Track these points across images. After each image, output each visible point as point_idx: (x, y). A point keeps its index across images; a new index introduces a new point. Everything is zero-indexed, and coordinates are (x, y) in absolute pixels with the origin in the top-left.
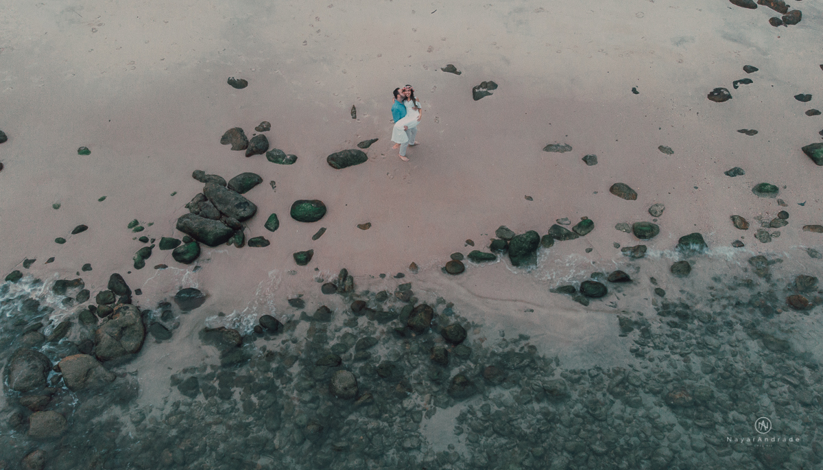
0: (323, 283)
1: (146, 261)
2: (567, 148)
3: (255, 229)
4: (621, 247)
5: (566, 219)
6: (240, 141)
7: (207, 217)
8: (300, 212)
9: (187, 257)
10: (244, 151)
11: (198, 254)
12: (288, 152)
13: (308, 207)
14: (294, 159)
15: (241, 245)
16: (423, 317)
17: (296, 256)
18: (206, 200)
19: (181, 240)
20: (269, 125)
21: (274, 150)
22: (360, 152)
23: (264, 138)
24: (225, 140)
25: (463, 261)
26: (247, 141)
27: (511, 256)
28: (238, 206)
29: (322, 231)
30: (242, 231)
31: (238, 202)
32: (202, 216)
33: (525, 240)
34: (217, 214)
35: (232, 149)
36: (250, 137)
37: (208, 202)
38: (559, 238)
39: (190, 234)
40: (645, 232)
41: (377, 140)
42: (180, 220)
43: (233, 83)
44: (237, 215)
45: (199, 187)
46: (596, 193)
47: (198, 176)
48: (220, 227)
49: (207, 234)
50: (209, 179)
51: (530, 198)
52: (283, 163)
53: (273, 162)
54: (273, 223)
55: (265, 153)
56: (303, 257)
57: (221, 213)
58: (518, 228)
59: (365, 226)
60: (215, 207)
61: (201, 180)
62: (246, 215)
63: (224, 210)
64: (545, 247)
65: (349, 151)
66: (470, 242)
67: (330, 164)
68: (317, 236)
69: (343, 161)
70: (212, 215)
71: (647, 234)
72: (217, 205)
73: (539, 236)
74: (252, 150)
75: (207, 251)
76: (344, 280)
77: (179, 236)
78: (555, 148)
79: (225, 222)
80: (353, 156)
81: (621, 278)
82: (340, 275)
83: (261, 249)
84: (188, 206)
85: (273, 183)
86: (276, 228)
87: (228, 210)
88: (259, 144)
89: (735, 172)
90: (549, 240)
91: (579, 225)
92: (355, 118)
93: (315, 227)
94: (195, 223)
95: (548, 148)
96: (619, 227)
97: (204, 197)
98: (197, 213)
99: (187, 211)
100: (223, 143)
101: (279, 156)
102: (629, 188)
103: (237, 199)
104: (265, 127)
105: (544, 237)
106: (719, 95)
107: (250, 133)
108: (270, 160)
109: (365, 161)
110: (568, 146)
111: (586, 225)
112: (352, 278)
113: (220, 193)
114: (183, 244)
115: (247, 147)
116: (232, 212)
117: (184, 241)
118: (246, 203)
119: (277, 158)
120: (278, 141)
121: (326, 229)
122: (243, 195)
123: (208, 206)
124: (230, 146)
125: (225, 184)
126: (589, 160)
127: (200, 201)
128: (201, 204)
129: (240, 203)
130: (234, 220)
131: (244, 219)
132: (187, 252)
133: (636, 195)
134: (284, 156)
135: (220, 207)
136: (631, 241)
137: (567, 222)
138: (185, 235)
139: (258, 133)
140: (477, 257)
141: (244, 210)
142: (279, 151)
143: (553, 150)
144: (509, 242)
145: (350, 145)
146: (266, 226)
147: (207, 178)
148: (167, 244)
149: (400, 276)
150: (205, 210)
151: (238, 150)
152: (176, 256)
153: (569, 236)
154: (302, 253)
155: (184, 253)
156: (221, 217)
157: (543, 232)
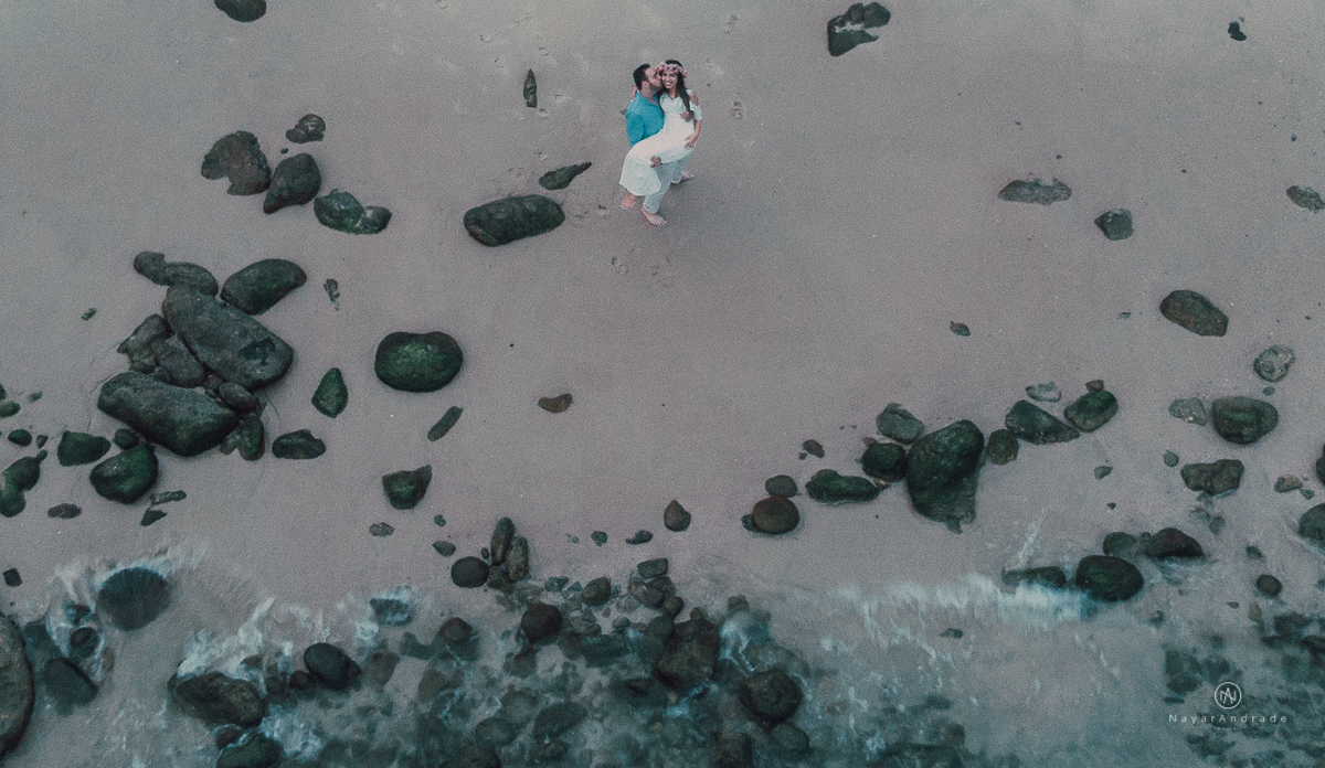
0: (453, 559)
1: (26, 494)
2: (1057, 191)
3: (290, 411)
4: (1181, 465)
5: (1050, 387)
6: (251, 173)
7: (173, 382)
8: (399, 367)
9: (126, 487)
10: (259, 200)
11: (153, 476)
12: (369, 198)
13: (416, 353)
14: (382, 220)
15: (254, 454)
16: (696, 654)
17: (389, 482)
18: (168, 333)
19: (110, 437)
20: (321, 125)
21: (334, 195)
22: (545, 202)
23: (309, 166)
24: (212, 166)
25: (794, 500)
26: (268, 171)
27: (913, 490)
28: (248, 353)
29: (453, 415)
30: (259, 415)
31: (249, 341)
32: (160, 378)
33: (947, 449)
34: (198, 372)
35: (231, 191)
36: (274, 159)
37: (174, 341)
38: (1031, 438)
39: (129, 423)
40: (1243, 423)
41: (587, 166)
42: (108, 388)
43: (228, 6)
44: (247, 376)
45: (153, 297)
46: (1126, 314)
47: (149, 266)
48: (198, 408)
49: (173, 428)
50: (175, 276)
51: (962, 329)
52: (357, 231)
53: (332, 226)
54: (332, 395)
55: (311, 205)
56: (404, 489)
57: (207, 369)
58: (933, 412)
59: (557, 404)
60: (193, 353)
61: (156, 278)
62: (268, 376)
63: (215, 360)
64: (995, 462)
65: (519, 200)
66: (813, 448)
67: (473, 234)
68: (439, 430)
69: (503, 223)
70: (184, 375)
71: (1246, 431)
72: (197, 348)
73: (980, 436)
74: (280, 196)
75: (175, 471)
76: (508, 547)
77: (105, 427)
78: (1027, 191)
79: (217, 391)
80: (528, 215)
81: (1177, 547)
82: (495, 537)
83: (303, 464)
84: (124, 348)
85: (331, 285)
86: (340, 408)
87: (225, 363)
88: (297, 182)
90: (1005, 445)
91: (1081, 405)
92: (533, 104)
93: (432, 406)
94: (146, 396)
95: (1013, 190)
96: (1177, 409)
97: (165, 325)
98: (147, 370)
99: (121, 364)
100: (208, 176)
101: (347, 213)
102: (1207, 305)
103: (244, 333)
104: (309, 129)
105: (996, 435)
107: (276, 147)
108: (323, 222)
109: (559, 224)
110: (1061, 185)
111: (1098, 405)
112: (524, 544)
113: (204, 318)
114: (114, 451)
115: (267, 186)
116: (234, 369)
117: (117, 441)
118: (266, 344)
119: (342, 215)
120: (343, 172)
121: (460, 411)
122: (257, 318)
123: (174, 352)
124: (224, 183)
125: (212, 289)
126: (1114, 225)
127: (153, 339)
128: (158, 347)
129: (254, 345)
130: (240, 392)
131: (260, 386)
132: (128, 474)
133: (1225, 322)
134: (359, 211)
135: (204, 354)
136: (1206, 448)
137: (1052, 394)
138: (120, 425)
139: (296, 149)
140: (828, 489)
141: (263, 363)
142: (347, 198)
143: (1023, 199)
144: (907, 448)
146: (316, 401)
147: (169, 272)
148: (78, 449)
149: (643, 538)
150: (168, 363)
151: (244, 194)
152: (104, 484)
153: (1055, 432)
154: (406, 474)
155: (117, 478)
156: (206, 378)
157: (992, 420)
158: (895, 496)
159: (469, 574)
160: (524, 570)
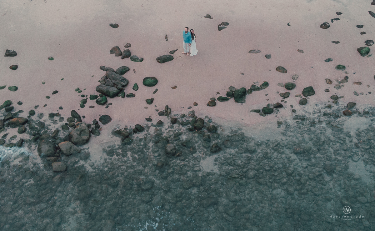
0: (159, 112)
1: (85, 104)
2: (259, 51)
3: (129, 90)
4: (279, 93)
5: (258, 82)
6: (119, 53)
7: (108, 86)
8: (147, 82)
9: (102, 102)
10: (121, 57)
11: (106, 101)
12: (140, 56)
13: (150, 80)
14: (142, 60)
15: (124, 97)
16: (200, 123)
17: (147, 100)
18: (107, 78)
19: (98, 95)
20: (130, 45)
21: (133, 56)
22: (170, 56)
23: (129, 51)
24: (112, 52)
25: (215, 101)
26: (122, 52)
27: (235, 98)
28: (121, 81)
29: (157, 90)
30: (124, 91)
31: (121, 79)
32: (107, 85)
33: (240, 91)
34: (113, 84)
35: (115, 56)
36: (122, 51)
37: (108, 79)
38: (254, 90)
39: (102, 93)
40: (290, 87)
41: (177, 50)
42: (98, 87)
43: (112, 25)
44: (121, 85)
45: (104, 73)
46: (270, 70)
47: (102, 68)
48: (114, 90)
49: (109, 93)
50: (107, 69)
51: (243, 74)
52: (138, 62)
53: (134, 61)
54: (136, 87)
55: (130, 58)
56: (150, 101)
57: (114, 84)
58: (238, 86)
59: (175, 88)
60: (112, 81)
61: (104, 70)
62: (125, 84)
63: (115, 82)
64: (249, 94)
65: (166, 55)
66: (218, 93)
67: (158, 61)
68: (155, 92)
69: (163, 59)
70: (111, 85)
71: (290, 88)
72: (112, 80)
73: (246, 90)
74: (124, 56)
75: (110, 100)
76: (167, 109)
77: (98, 94)
78: (253, 51)
79: (116, 87)
80: (167, 58)
81: (279, 106)
82: (165, 108)
83: (132, 98)
84: (99, 81)
85: (134, 70)
86: (137, 89)
87: (117, 83)
88: (127, 54)
89: (329, 60)
90: (250, 91)
91: (263, 85)
92: (167, 40)
93: (154, 88)
94: (104, 88)
95: (251, 52)
96: (279, 85)
97: (106, 77)
98: (104, 84)
99: (99, 84)
100: (111, 53)
101: (136, 59)
102: (283, 68)
103: (120, 78)
104: (128, 46)
105: (248, 90)
106: (325, 26)
107: (122, 49)
108: (132, 60)
109: (173, 59)
110: (259, 50)
111: (266, 84)
112: (170, 109)
113: (113, 75)
114: (99, 97)
115: (122, 55)
116: (119, 83)
117: (100, 96)
118: (124, 80)
119: (135, 59)
120: (134, 52)
121: (158, 89)
122: (122, 76)
123: (109, 81)
124: (114, 55)
125: (114, 71)
126: (268, 56)
127: (105, 79)
128: (106, 80)
129: (122, 80)
130: (120, 87)
131: (124, 86)
132: (102, 100)
133: (287, 71)
134: (138, 58)
135: (114, 81)
136: (284, 90)
137: (258, 83)
138: (100, 93)
139: (126, 49)
140: (222, 99)
141: (124, 82)
142: (136, 56)
143: (253, 53)
144: (234, 92)
145: (166, 53)
146: (133, 88)
147: (106, 69)
148: (93, 97)
149: (190, 108)
150: (108, 83)
151: (118, 56)
152: (98, 102)
153: (258, 89)
154: (149, 99)
155: (101, 101)
156: (114, 85)
157: (248, 88)
158: (232, 100)
159: (161, 114)
160: (170, 113)
